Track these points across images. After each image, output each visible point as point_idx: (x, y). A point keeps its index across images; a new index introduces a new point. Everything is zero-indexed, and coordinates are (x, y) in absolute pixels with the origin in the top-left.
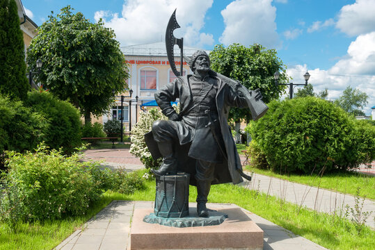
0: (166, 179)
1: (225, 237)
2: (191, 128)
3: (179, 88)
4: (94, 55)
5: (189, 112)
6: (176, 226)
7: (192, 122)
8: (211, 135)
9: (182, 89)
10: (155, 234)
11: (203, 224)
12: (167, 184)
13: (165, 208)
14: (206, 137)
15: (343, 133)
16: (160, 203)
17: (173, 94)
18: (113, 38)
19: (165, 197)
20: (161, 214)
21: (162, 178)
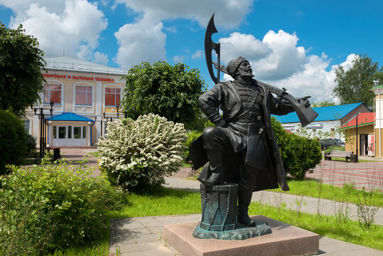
0: (220, 190)
1: (289, 244)
2: (243, 135)
3: (226, 94)
4: (14, 62)
5: (240, 118)
6: (237, 238)
7: (243, 129)
8: (261, 142)
9: (228, 94)
10: (226, 250)
11: (259, 234)
12: (221, 195)
13: (219, 220)
14: (258, 144)
15: (285, 143)
16: (213, 216)
17: (219, 99)
18: (36, 47)
19: (219, 209)
20: (214, 228)
21: (215, 188)
